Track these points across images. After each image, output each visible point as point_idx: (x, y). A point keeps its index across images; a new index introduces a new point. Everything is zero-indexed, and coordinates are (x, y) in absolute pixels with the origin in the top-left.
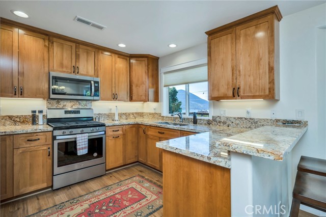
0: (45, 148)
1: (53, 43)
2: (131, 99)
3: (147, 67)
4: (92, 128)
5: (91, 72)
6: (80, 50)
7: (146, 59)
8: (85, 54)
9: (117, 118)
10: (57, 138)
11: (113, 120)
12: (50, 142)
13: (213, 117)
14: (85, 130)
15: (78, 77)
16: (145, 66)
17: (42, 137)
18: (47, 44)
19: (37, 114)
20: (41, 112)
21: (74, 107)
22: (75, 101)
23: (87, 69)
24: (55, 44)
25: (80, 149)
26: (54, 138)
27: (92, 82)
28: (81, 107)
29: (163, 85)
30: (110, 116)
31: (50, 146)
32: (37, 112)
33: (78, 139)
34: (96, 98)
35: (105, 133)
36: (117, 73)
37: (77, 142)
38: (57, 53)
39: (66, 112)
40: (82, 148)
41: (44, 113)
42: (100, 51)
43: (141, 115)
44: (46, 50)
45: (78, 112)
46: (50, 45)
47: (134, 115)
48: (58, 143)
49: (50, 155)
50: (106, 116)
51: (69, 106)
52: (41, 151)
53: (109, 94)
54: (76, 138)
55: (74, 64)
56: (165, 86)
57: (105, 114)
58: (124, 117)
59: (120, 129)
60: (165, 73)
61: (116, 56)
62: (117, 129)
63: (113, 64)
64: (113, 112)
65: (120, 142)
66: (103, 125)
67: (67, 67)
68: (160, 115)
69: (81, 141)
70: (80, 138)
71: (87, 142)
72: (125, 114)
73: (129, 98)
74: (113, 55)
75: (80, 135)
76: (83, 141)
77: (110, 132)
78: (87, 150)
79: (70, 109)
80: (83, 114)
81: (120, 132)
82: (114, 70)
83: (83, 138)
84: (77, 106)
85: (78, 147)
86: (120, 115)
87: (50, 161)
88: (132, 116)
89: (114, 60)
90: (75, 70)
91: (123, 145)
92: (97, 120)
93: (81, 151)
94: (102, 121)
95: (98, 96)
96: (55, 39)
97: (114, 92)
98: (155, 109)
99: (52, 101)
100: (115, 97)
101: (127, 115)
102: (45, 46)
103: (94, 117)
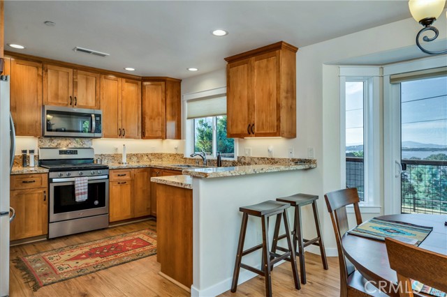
0: (41, 191)
1: (47, 71)
2: (143, 136)
3: (164, 94)
4: (92, 171)
5: (92, 102)
6: (79, 76)
7: (163, 83)
8: (84, 81)
9: (124, 160)
10: (54, 180)
11: (120, 163)
12: (46, 185)
13: (238, 157)
14: (85, 173)
15: (76, 110)
16: (162, 92)
17: (37, 179)
18: (40, 73)
19: (28, 154)
20: (32, 152)
21: (70, 146)
22: (72, 139)
23: (87, 99)
24: (49, 71)
25: (78, 194)
26: (50, 181)
27: (93, 115)
28: (79, 146)
29: (186, 117)
30: (116, 157)
31: (46, 190)
32: (28, 152)
33: (76, 183)
34: (97, 135)
35: (108, 178)
36: (124, 103)
37: (76, 186)
38: (51, 83)
39: (61, 152)
40: (81, 194)
41: (36, 154)
42: (103, 76)
43: (159, 156)
44: (40, 79)
45: (75, 152)
46: (44, 73)
47: (150, 156)
48: (55, 187)
49: (47, 199)
50: (111, 158)
51: (65, 145)
52: (37, 195)
53: (114, 130)
54: (74, 182)
55: (71, 94)
56: (188, 118)
57: (109, 156)
58: (135, 159)
59: (127, 173)
60: (189, 101)
61: (124, 80)
62: (123, 173)
63: (120, 91)
64: (119, 152)
65: (127, 189)
66: (106, 168)
67: (62, 99)
68: (182, 156)
69: (80, 185)
70: (79, 182)
71: (87, 187)
72: (136, 155)
73: (140, 134)
74: (120, 79)
75: (79, 179)
76: (82, 185)
77: (113, 176)
78: (86, 195)
79: (64, 149)
80: (82, 154)
81: (127, 177)
82: (120, 99)
83: (82, 182)
84: (74, 145)
85: (76, 192)
86: (130, 156)
87: (45, 206)
88: (145, 158)
89: (120, 85)
90: (73, 100)
91: (131, 193)
92: (99, 163)
93: (80, 196)
94: (105, 163)
95: (100, 132)
96: (49, 66)
97: (120, 127)
98: (176, 149)
99: (44, 140)
100: (121, 134)
101: (139, 156)
102: (38, 75)
103: (95, 158)
